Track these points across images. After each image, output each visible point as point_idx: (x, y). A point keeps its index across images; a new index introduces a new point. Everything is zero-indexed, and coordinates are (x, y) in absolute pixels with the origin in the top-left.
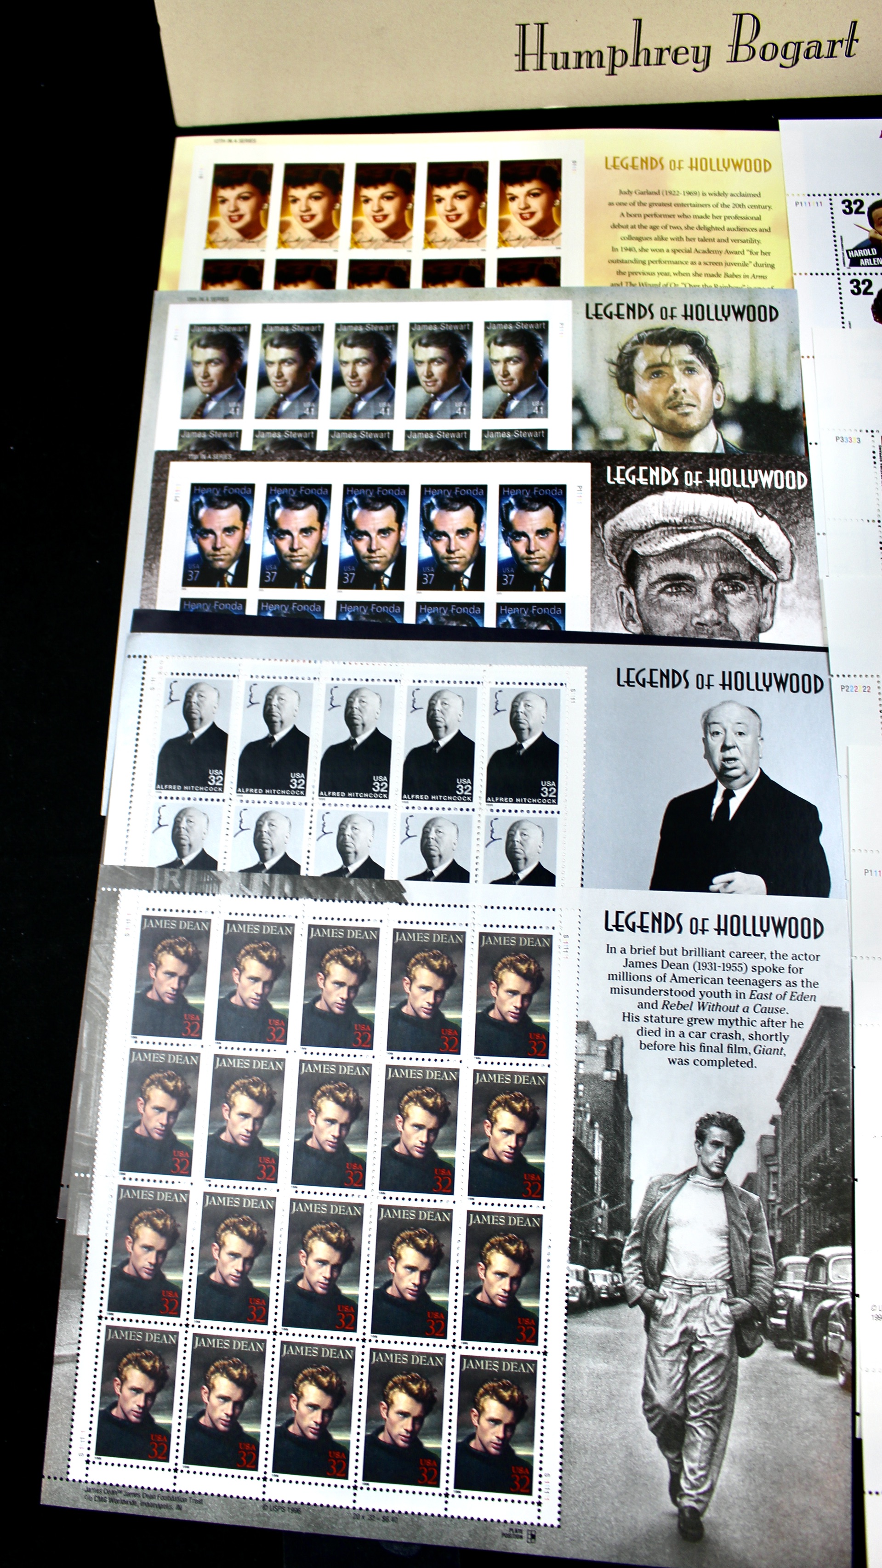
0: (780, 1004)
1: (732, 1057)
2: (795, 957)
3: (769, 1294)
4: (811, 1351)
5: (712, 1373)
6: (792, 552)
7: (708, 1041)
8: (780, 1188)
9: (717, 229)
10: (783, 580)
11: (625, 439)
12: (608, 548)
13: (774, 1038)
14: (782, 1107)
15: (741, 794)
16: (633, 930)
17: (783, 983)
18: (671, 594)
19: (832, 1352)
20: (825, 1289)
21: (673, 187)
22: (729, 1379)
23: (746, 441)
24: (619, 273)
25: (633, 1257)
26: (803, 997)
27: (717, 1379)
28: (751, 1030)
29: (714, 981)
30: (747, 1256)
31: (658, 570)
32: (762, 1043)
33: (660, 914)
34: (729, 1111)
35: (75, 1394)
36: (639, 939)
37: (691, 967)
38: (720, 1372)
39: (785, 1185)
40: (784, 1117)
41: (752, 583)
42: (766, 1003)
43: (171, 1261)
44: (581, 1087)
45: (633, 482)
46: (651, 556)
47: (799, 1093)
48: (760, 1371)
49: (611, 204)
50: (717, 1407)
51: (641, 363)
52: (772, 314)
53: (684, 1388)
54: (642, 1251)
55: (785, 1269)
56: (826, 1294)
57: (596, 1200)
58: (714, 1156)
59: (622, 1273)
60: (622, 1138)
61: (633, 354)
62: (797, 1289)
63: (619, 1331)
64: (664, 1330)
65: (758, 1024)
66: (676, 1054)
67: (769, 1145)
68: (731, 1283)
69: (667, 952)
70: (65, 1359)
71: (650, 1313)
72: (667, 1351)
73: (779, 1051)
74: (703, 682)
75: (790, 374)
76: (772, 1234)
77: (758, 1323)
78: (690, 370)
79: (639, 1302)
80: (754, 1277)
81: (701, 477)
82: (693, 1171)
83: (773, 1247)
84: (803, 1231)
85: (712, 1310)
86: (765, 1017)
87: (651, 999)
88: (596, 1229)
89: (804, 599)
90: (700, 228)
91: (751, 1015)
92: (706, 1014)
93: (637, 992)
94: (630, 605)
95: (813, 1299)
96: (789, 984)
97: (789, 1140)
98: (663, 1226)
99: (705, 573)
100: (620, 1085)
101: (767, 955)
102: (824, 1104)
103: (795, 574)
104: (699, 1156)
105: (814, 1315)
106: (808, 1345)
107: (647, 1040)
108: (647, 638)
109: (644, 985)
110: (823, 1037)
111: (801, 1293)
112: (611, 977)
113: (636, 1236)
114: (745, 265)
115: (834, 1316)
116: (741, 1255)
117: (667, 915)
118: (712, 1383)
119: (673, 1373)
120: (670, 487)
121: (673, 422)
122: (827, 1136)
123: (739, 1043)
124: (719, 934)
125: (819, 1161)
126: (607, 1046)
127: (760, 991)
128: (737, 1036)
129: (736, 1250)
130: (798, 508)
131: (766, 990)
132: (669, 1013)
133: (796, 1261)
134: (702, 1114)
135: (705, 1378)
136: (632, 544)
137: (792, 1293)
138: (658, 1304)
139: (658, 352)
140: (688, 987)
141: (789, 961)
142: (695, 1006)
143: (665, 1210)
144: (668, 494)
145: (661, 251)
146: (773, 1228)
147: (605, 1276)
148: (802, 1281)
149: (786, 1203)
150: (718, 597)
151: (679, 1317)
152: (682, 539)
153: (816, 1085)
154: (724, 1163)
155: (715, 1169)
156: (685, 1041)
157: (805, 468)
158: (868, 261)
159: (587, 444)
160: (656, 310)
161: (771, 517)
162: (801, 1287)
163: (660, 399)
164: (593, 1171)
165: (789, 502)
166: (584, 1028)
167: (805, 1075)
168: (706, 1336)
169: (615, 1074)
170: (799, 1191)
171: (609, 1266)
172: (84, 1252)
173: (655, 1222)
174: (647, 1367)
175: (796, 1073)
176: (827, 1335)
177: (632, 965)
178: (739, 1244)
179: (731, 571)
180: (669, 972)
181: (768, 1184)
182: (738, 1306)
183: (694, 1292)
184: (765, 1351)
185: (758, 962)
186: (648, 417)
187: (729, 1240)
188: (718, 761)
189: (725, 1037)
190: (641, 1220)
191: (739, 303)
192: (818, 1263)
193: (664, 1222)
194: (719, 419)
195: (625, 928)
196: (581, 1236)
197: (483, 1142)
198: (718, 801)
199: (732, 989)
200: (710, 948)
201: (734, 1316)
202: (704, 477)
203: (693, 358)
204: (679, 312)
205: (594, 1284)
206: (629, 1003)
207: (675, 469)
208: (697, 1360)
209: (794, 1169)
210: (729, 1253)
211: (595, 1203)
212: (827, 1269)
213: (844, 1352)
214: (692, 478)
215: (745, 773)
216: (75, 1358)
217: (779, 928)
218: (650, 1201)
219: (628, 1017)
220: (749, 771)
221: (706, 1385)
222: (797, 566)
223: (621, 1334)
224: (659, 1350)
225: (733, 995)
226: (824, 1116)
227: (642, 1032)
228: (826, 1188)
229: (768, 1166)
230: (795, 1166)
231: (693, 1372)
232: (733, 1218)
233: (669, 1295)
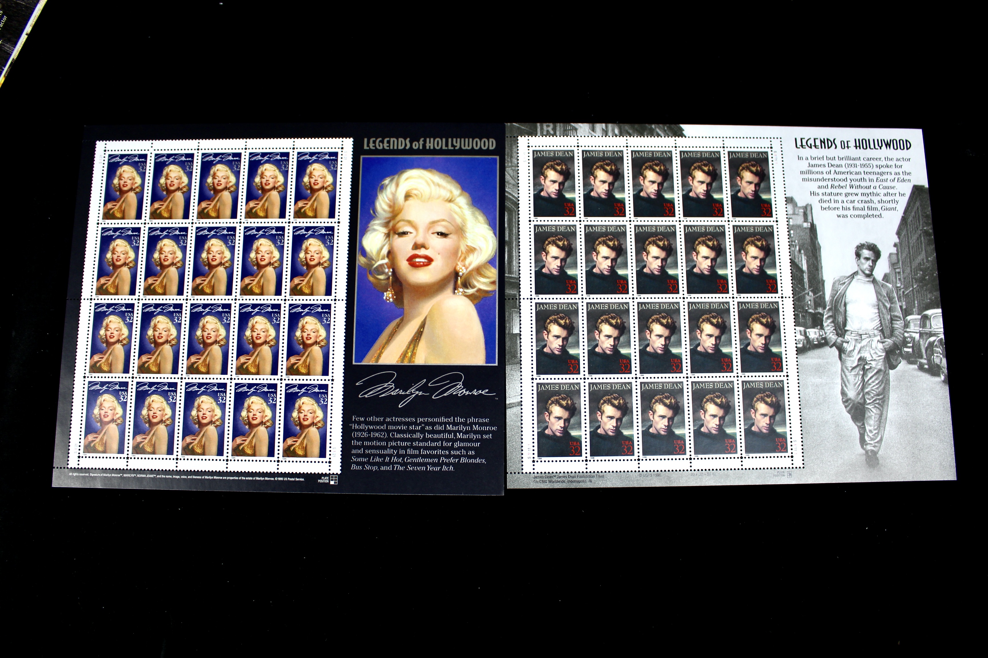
0: (892, 184)
1: (870, 213)
2: (898, 160)
3: (902, 336)
4: (926, 364)
5: (876, 379)
7: (856, 205)
8: (902, 280)
13: (891, 202)
14: (899, 238)
16: (811, 147)
17: (893, 173)
19: (937, 364)
20: (930, 332)
22: (885, 382)
25: (829, 321)
26: (904, 180)
27: (879, 382)
28: (879, 198)
29: (857, 173)
30: (889, 317)
32: (885, 204)
33: (824, 139)
34: (871, 241)
35: (522, 424)
36: (814, 152)
37: (843, 166)
38: (880, 379)
39: (904, 278)
40: (901, 243)
42: (885, 184)
43: (572, 343)
44: (792, 232)
47: (907, 230)
48: (901, 377)
50: (880, 397)
53: (863, 389)
54: (834, 317)
55: (909, 322)
56: (931, 335)
57: (806, 292)
58: (866, 265)
59: (824, 330)
60: (816, 258)
62: (916, 333)
63: (826, 361)
64: (849, 359)
65: (882, 194)
66: (841, 212)
67: (894, 258)
68: (882, 331)
69: (830, 159)
70: (514, 405)
71: (841, 350)
72: (852, 370)
73: (894, 209)
76: (900, 304)
77: (898, 352)
79: (834, 345)
80: (894, 327)
82: (856, 273)
83: (901, 311)
84: (916, 302)
85: (873, 346)
86: (885, 191)
87: (824, 184)
88: (808, 307)
91: (878, 191)
92: (854, 191)
93: (817, 180)
95: (925, 337)
96: (896, 174)
97: (904, 255)
98: (843, 303)
100: (813, 229)
101: (883, 159)
102: (920, 235)
104: (858, 265)
105: (926, 345)
106: (924, 361)
107: (825, 205)
109: (820, 176)
110: (916, 201)
111: (918, 334)
112: (802, 173)
113: (829, 310)
115: (936, 345)
116: (885, 316)
117: (828, 140)
118: (877, 384)
119: (856, 381)
122: (924, 252)
123: (873, 206)
124: (856, 148)
125: (921, 265)
126: (803, 209)
127: (881, 178)
128: (871, 201)
129: (883, 314)
131: (885, 177)
132: (834, 191)
133: (914, 318)
134: (857, 243)
135: (873, 382)
137: (914, 335)
138: (845, 345)
140: (843, 177)
141: (895, 162)
142: (848, 187)
143: (843, 295)
146: (901, 301)
147: (815, 332)
148: (918, 328)
149: (906, 288)
151: (856, 351)
153: (916, 226)
154: (872, 269)
155: (867, 272)
156: (845, 205)
162: (918, 331)
164: (803, 276)
166: (789, 200)
167: (909, 220)
168: (871, 360)
169: (809, 224)
170: (912, 281)
171: (817, 326)
172: (518, 342)
173: (838, 302)
174: (842, 379)
175: (904, 220)
176: (933, 355)
177: (813, 166)
178: (884, 311)
180: (833, 169)
181: (896, 278)
182: (887, 343)
183: (863, 338)
184: (903, 365)
185: (878, 163)
187: (878, 309)
189: (866, 202)
190: (832, 301)
192: (925, 318)
193: (843, 301)
195: (806, 147)
196: (800, 312)
197: (742, 264)
199: (866, 177)
200: (853, 156)
201: (885, 348)
205: (810, 337)
206: (813, 186)
208: (868, 372)
209: (908, 270)
210: (879, 316)
211: (806, 294)
212: (930, 321)
213: (943, 364)
216: (520, 404)
217: (888, 145)
218: (835, 291)
219: (813, 194)
221: (874, 386)
223: (827, 362)
224: (848, 370)
225: (868, 180)
226: (921, 242)
227: (821, 201)
228: (925, 280)
229: (895, 269)
230: (909, 268)
231: (866, 380)
232: (880, 297)
233: (850, 340)
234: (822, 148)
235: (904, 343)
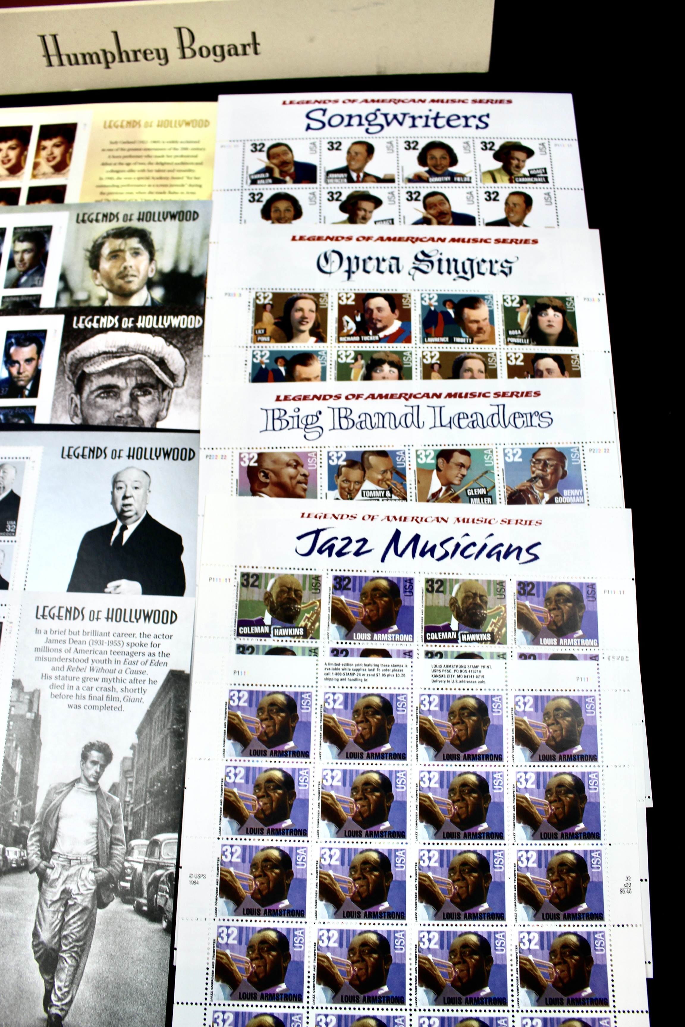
0: (143, 668)
1: (109, 704)
2: (156, 637)
3: (121, 866)
4: (145, 905)
5: (79, 920)
6: (186, 369)
7: (94, 693)
8: (134, 793)
9: (168, 164)
10: (177, 387)
11: (89, 298)
12: (67, 369)
13: (137, 691)
14: (139, 738)
15: (132, 528)
16: (53, 618)
17: (146, 654)
18: (103, 398)
19: (159, 906)
20: (158, 863)
21: (144, 138)
22: (90, 924)
23: (166, 298)
24: (102, 193)
25: (35, 839)
26: (159, 664)
27: (82, 924)
28: (122, 685)
29: (101, 653)
30: (109, 840)
31: (97, 382)
32: (129, 694)
33: (71, 608)
34: (104, 740)
36: (56, 624)
37: (87, 642)
38: (85, 919)
39: (136, 791)
40: (140, 745)
41: (157, 389)
42: (134, 667)
44: (11, 723)
45: (89, 326)
46: (94, 373)
47: (151, 728)
48: (111, 919)
49: (103, 150)
50: (80, 943)
51: (106, 250)
52: (194, 216)
53: (61, 929)
54: (41, 835)
55: (133, 848)
56: (159, 866)
57: (15, 799)
58: (92, 770)
59: (27, 850)
60: (34, 758)
61: (102, 244)
62: (140, 863)
63: (22, 890)
64: (51, 889)
65: (127, 682)
66: (73, 702)
67: (128, 764)
68: (97, 858)
69: (73, 633)
71: (43, 877)
72: (51, 905)
73: (140, 700)
74: (116, 455)
75: (201, 254)
76: (126, 824)
77: (112, 885)
78: (136, 253)
79: (36, 870)
80: (112, 853)
81: (133, 322)
82: (78, 781)
83: (126, 833)
84: (146, 823)
85: (83, 876)
86: (133, 677)
87: (60, 664)
89: (190, 399)
90: (157, 164)
91: (123, 676)
92: (94, 675)
93: (52, 659)
94: (76, 406)
95: (150, 869)
96: (150, 655)
97: (142, 761)
98: (55, 818)
99: (127, 384)
100: (36, 722)
101: (138, 635)
102: (166, 737)
103: (186, 383)
104: (82, 770)
105: (150, 880)
106: (144, 901)
107: (56, 692)
108: (85, 427)
109: (56, 655)
110: (170, 689)
111: (142, 865)
112: (36, 650)
113: (37, 824)
114: (183, 186)
115: (163, 881)
116: (104, 838)
117: (76, 608)
118: (78, 926)
119: (54, 919)
120: (113, 329)
121: (120, 287)
122: (167, 757)
123: (114, 694)
124: (107, 621)
125: (161, 775)
126: (30, 695)
127: (131, 659)
128: (114, 689)
129: (102, 835)
130: (194, 340)
132: (70, 674)
133: (140, 844)
134: (86, 742)
135: (74, 923)
136: (83, 367)
137: (136, 865)
138: (49, 871)
139: (118, 243)
140: (84, 656)
141: (152, 639)
142: (88, 669)
143: (58, 807)
144: (110, 333)
145: (130, 178)
146: (127, 820)
147: (16, 852)
148: (143, 857)
149: (136, 803)
150: (134, 399)
151: (61, 881)
152: (115, 362)
153: (163, 722)
154: (98, 776)
155: (92, 780)
156: (79, 693)
157: (202, 313)
158: (263, 181)
159: (65, 303)
160: (121, 217)
161: (175, 346)
162: (142, 861)
163: (115, 272)
164: (14, 780)
165: (188, 336)
166: (16, 684)
167: (156, 715)
168: (78, 894)
169: (33, 715)
170: (146, 795)
171: (19, 845)
173: (51, 815)
174: (38, 915)
175: (150, 714)
176: (157, 894)
177: (51, 642)
178: (104, 832)
179: (144, 381)
180: (73, 646)
181: (126, 790)
182: (100, 873)
183: (72, 864)
184: (115, 905)
185: (131, 640)
186: (106, 284)
187: (97, 828)
188: (119, 507)
189: (106, 690)
190: (42, 814)
191: (174, 210)
192: (155, 844)
193: (56, 815)
194: (150, 284)
195: (48, 617)
196: (3, 824)
198: (116, 533)
199: (112, 658)
200: (101, 630)
201: (97, 880)
202: (135, 322)
203: (139, 246)
204: (135, 217)
205: (8, 857)
206: (46, 667)
207: (117, 317)
208: (70, 910)
209: (143, 780)
210: (97, 837)
211: (13, 802)
212: (160, 849)
213: (167, 906)
214: (127, 323)
215: (136, 514)
217: (147, 617)
218: (48, 800)
219: (45, 676)
220: (139, 513)
221: (74, 928)
222: (188, 377)
223: (23, 892)
224: (46, 904)
225: (113, 662)
226: (166, 745)
227: (53, 686)
228: (164, 793)
229: (126, 778)
230: (145, 778)
231: (66, 919)
232: (101, 813)
233: (56, 865)
234: (66, 619)
235: (122, 876)
